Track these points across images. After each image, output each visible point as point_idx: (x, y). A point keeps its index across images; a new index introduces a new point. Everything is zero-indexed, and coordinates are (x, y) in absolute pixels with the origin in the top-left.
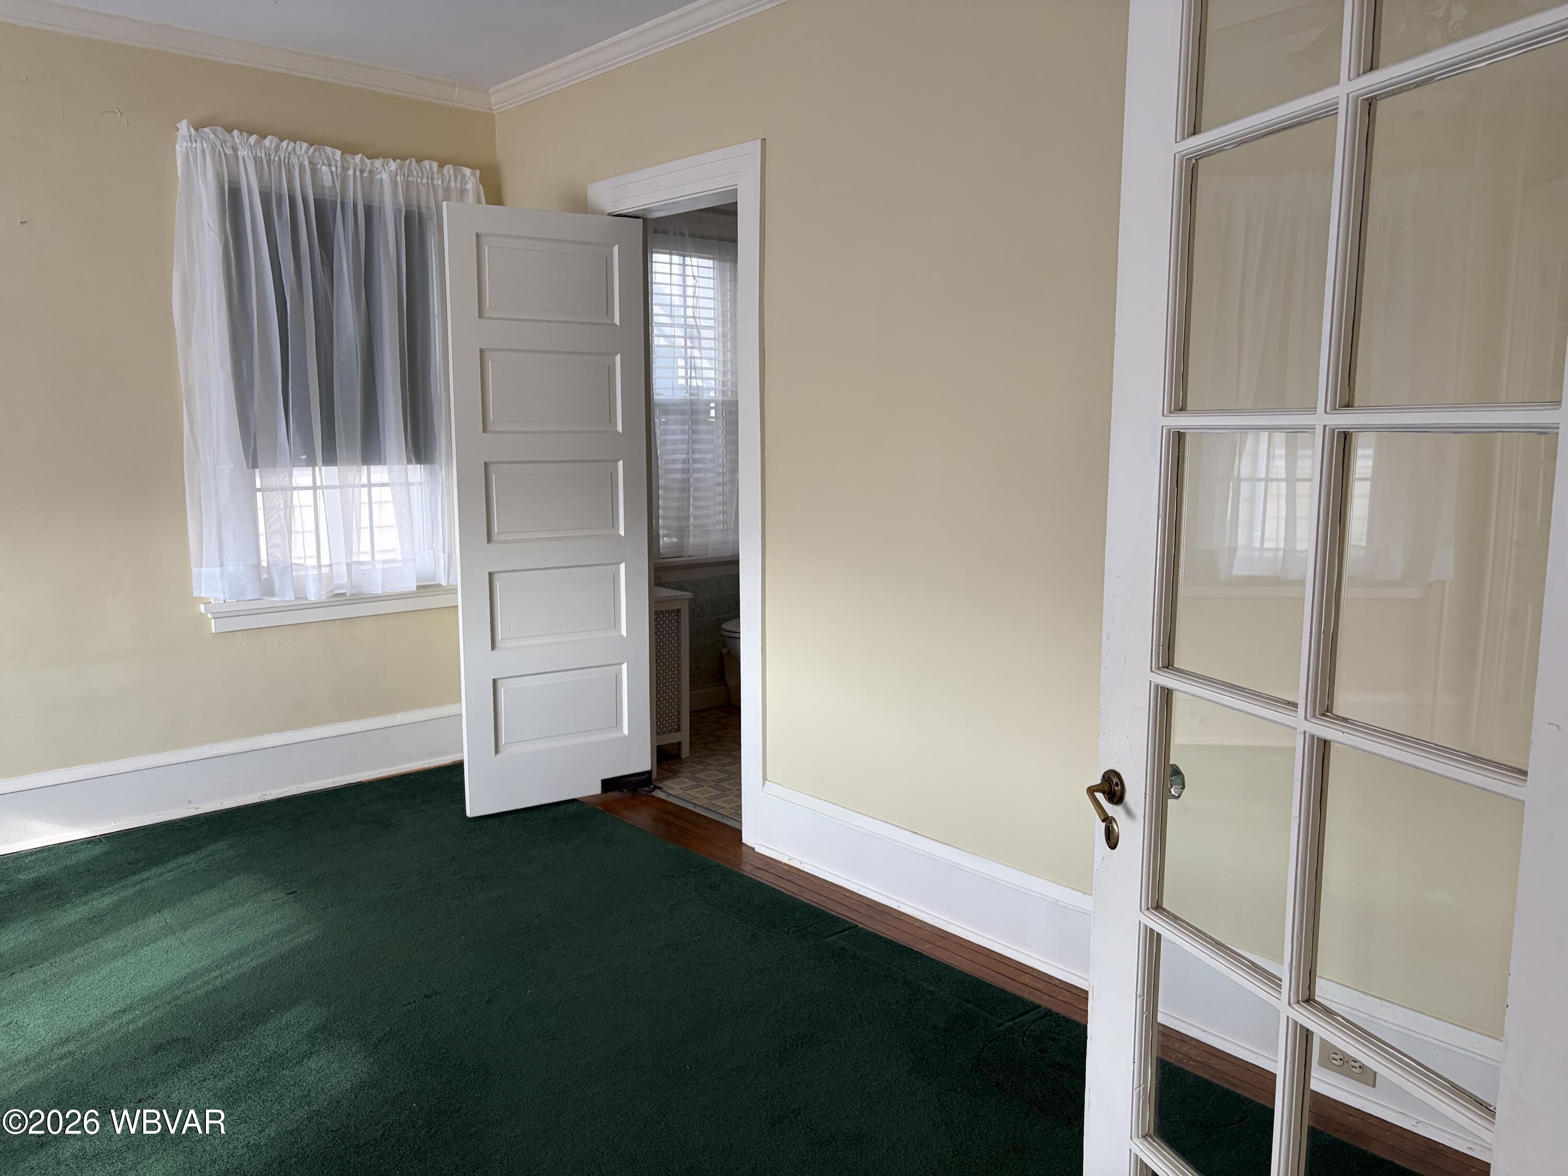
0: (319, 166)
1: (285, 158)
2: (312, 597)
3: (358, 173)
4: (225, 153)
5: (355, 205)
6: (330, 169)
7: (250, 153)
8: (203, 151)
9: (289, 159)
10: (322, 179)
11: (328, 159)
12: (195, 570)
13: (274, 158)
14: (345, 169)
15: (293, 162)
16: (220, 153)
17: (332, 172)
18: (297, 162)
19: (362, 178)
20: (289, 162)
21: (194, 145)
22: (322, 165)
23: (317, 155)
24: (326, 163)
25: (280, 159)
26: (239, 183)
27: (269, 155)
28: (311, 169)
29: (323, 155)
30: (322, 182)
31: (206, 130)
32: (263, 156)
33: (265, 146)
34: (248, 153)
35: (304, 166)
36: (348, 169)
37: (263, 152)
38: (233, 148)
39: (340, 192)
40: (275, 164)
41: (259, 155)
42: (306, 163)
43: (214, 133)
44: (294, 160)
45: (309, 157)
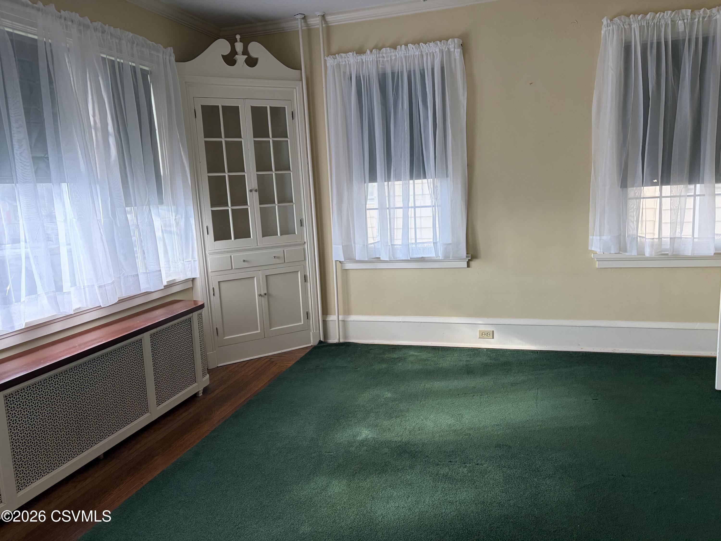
0: (677, 22)
1: (657, 22)
2: (647, 255)
3: (701, 19)
4: (625, 28)
5: (697, 39)
6: (684, 21)
7: (638, 25)
8: (613, 30)
9: (660, 22)
10: (678, 28)
11: (683, 16)
12: (590, 237)
13: (651, 24)
14: (693, 19)
15: (662, 23)
16: (622, 29)
17: (684, 23)
18: (664, 23)
19: (703, 22)
20: (659, 24)
21: (609, 28)
22: (679, 20)
23: (676, 16)
24: (681, 18)
25: (654, 24)
26: (631, 42)
27: (648, 23)
28: (672, 25)
29: (680, 14)
30: (679, 30)
31: (616, 19)
32: (645, 24)
33: (647, 19)
34: (637, 25)
35: (668, 24)
36: (695, 19)
37: (645, 22)
38: (629, 24)
39: (689, 34)
40: (651, 27)
41: (643, 24)
42: (669, 22)
43: (620, 20)
44: (663, 22)
45: (671, 18)
